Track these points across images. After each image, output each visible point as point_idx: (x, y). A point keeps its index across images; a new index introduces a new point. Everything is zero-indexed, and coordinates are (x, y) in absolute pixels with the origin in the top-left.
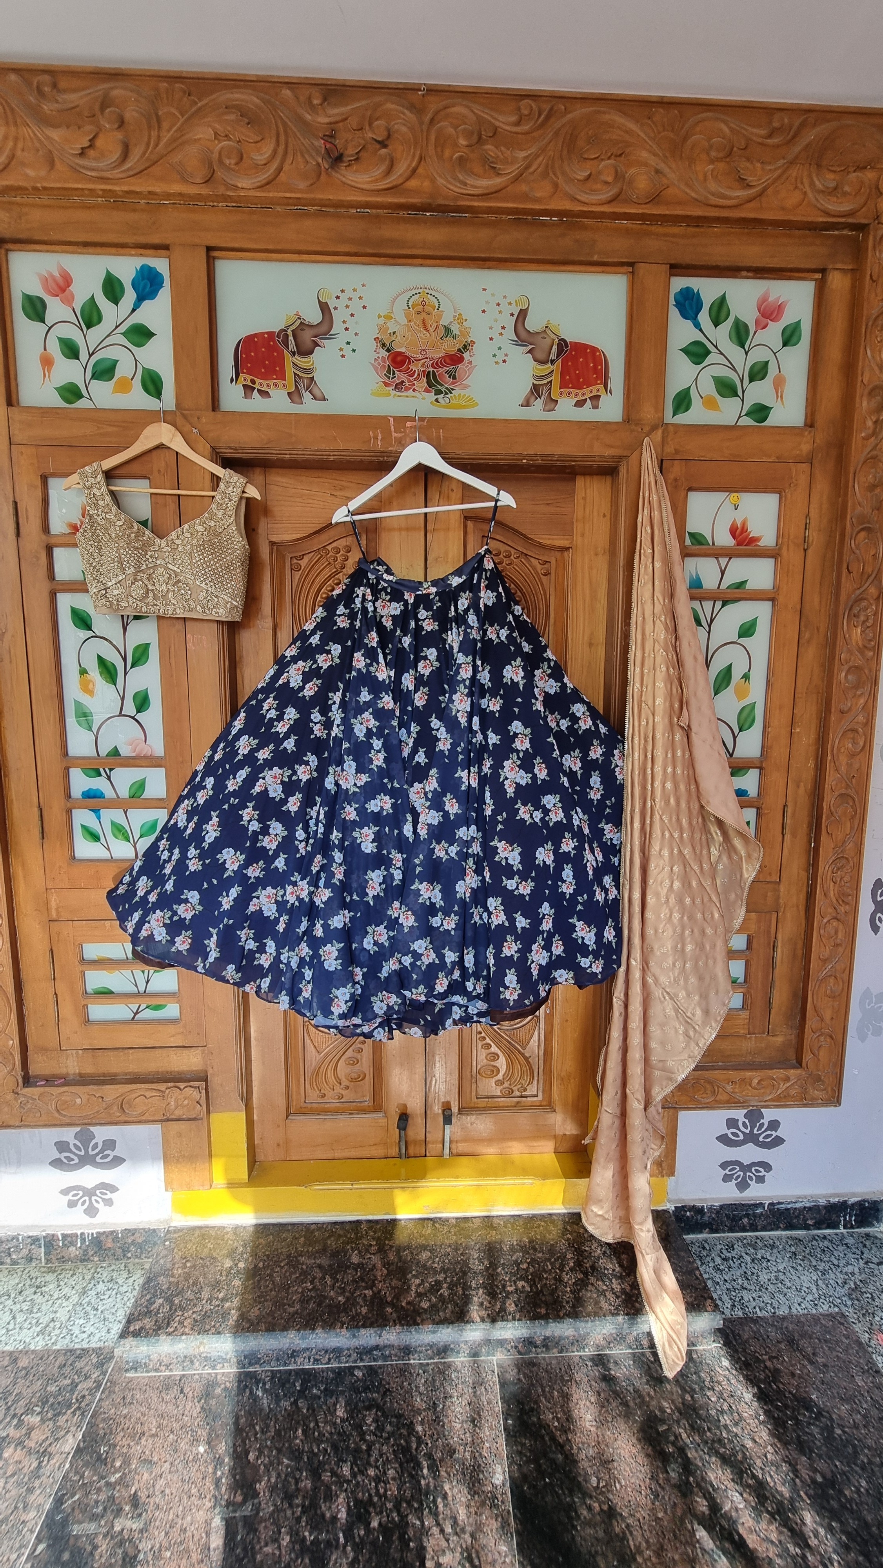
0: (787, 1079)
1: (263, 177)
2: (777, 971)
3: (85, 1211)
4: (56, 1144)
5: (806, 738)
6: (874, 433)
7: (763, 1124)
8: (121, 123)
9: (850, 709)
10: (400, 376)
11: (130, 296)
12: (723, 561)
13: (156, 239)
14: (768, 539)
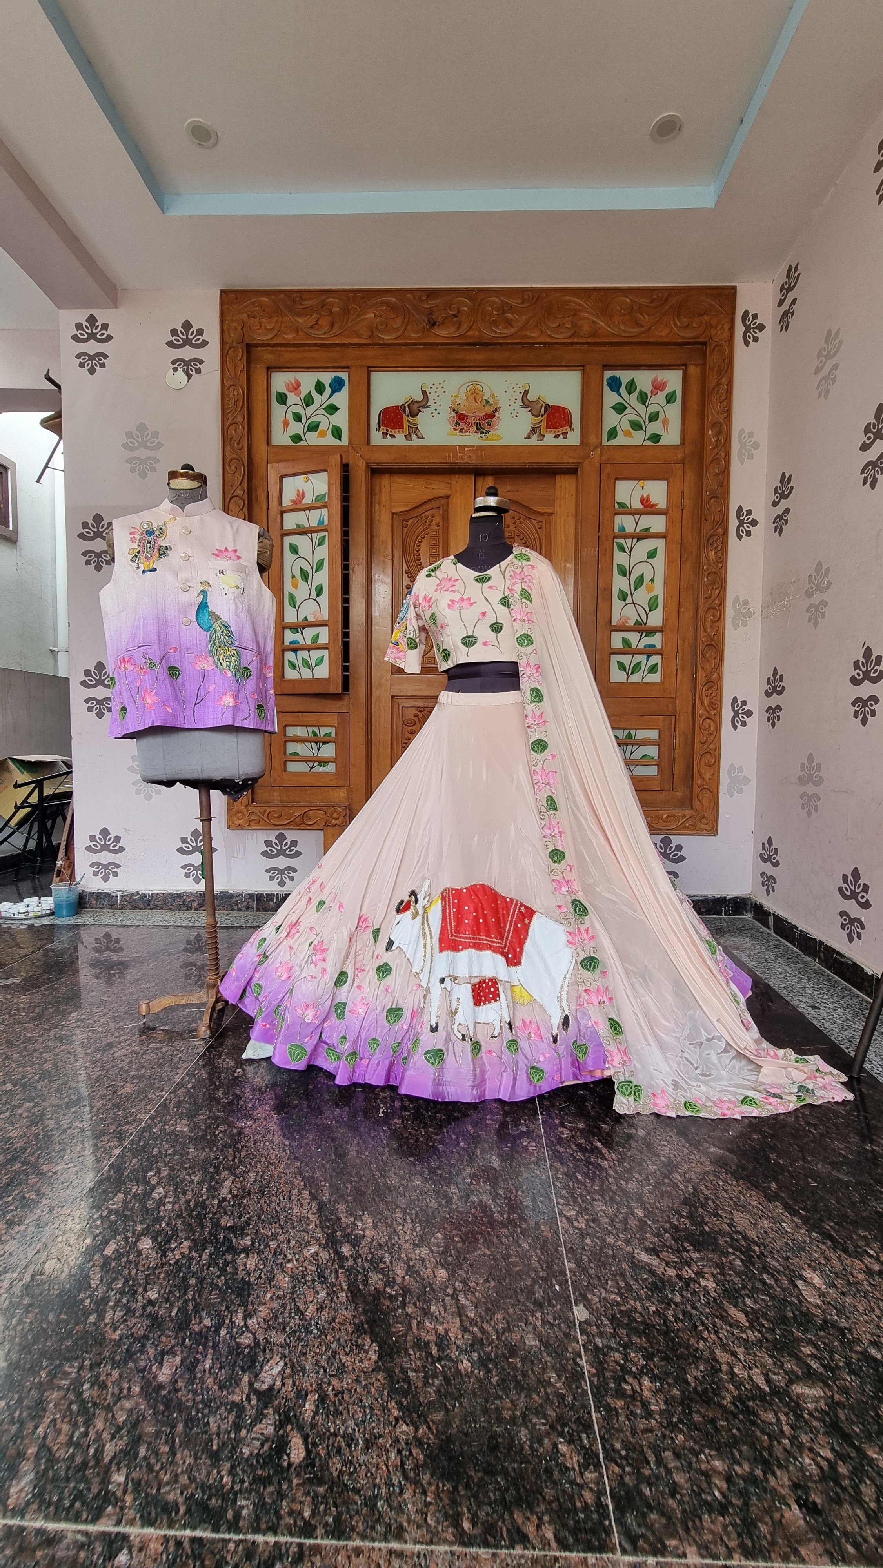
0: (684, 816)
1: (396, 335)
2: (676, 751)
3: (279, 883)
4: (265, 842)
5: (687, 614)
6: (716, 447)
7: (671, 847)
8: (331, 313)
9: (710, 597)
10: (462, 426)
11: (328, 390)
12: (637, 517)
13: (343, 364)
14: (662, 505)
